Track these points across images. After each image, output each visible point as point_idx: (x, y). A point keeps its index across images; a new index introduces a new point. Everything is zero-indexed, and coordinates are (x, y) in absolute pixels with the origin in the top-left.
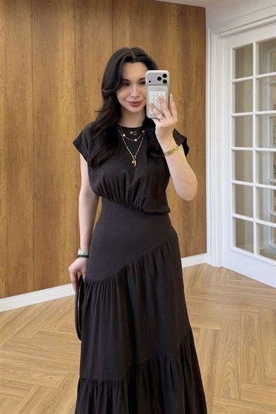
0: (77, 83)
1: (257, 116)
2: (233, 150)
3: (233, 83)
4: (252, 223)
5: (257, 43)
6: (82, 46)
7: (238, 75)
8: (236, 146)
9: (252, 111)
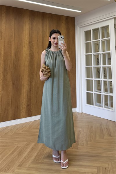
0: (30, 42)
2: (86, 67)
3: (85, 43)
4: (93, 93)
5: (92, 30)
7: (86, 40)
9: (91, 53)
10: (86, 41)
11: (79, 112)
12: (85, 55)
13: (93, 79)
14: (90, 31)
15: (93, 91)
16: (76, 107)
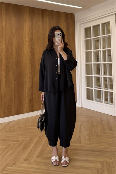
0: (31, 40)
1: (93, 51)
2: (85, 64)
3: (85, 40)
5: (93, 26)
6: (32, 27)
7: (86, 37)
8: (87, 62)
11: (79, 107)
12: (85, 52)
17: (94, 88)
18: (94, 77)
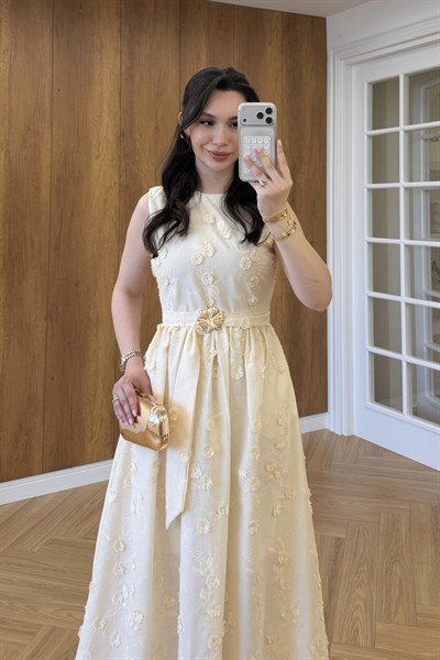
0: (122, 135)
1: (406, 189)
2: (369, 243)
3: (369, 136)
4: (400, 362)
5: (405, 75)
8: (374, 237)
9: (398, 181)
10: (374, 129)
11: (338, 432)
12: (369, 190)
13: (404, 298)
14: (396, 80)
15: (400, 352)
16: (324, 408)
17: (405, 357)
18: (407, 304)
